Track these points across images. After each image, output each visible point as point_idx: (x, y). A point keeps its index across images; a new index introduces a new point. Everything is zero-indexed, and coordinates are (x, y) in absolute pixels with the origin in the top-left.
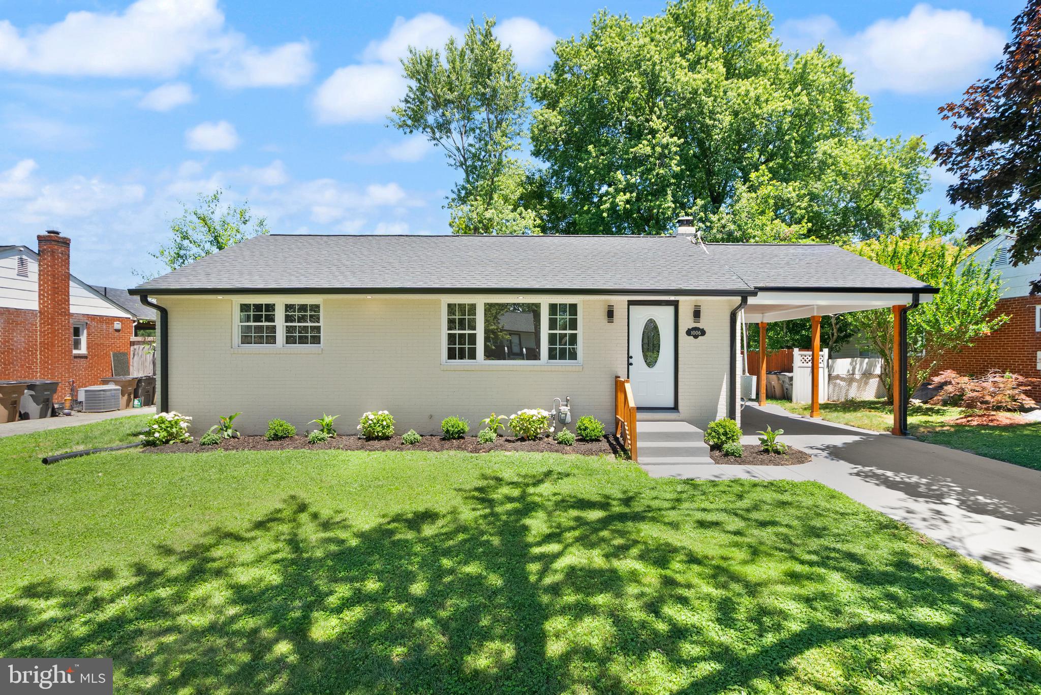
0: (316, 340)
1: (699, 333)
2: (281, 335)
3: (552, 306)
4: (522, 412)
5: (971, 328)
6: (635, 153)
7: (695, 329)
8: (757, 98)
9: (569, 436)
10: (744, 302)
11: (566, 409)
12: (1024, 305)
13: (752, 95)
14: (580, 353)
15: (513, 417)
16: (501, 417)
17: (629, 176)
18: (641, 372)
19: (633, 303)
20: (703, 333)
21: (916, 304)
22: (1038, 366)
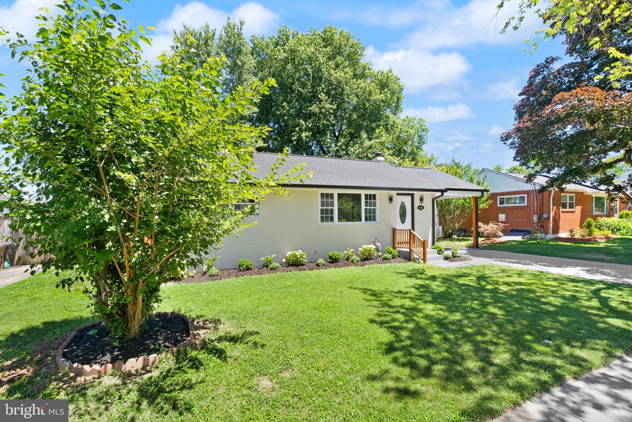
3: (366, 195)
4: (364, 246)
5: (481, 205)
6: (310, 110)
7: (421, 206)
8: (371, 92)
9: (390, 256)
10: (442, 195)
11: (379, 244)
12: (493, 196)
13: (368, 89)
14: (378, 218)
15: (360, 249)
16: (352, 250)
17: (307, 123)
18: (399, 226)
19: (398, 194)
20: (423, 208)
21: (482, 196)
22: (500, 220)
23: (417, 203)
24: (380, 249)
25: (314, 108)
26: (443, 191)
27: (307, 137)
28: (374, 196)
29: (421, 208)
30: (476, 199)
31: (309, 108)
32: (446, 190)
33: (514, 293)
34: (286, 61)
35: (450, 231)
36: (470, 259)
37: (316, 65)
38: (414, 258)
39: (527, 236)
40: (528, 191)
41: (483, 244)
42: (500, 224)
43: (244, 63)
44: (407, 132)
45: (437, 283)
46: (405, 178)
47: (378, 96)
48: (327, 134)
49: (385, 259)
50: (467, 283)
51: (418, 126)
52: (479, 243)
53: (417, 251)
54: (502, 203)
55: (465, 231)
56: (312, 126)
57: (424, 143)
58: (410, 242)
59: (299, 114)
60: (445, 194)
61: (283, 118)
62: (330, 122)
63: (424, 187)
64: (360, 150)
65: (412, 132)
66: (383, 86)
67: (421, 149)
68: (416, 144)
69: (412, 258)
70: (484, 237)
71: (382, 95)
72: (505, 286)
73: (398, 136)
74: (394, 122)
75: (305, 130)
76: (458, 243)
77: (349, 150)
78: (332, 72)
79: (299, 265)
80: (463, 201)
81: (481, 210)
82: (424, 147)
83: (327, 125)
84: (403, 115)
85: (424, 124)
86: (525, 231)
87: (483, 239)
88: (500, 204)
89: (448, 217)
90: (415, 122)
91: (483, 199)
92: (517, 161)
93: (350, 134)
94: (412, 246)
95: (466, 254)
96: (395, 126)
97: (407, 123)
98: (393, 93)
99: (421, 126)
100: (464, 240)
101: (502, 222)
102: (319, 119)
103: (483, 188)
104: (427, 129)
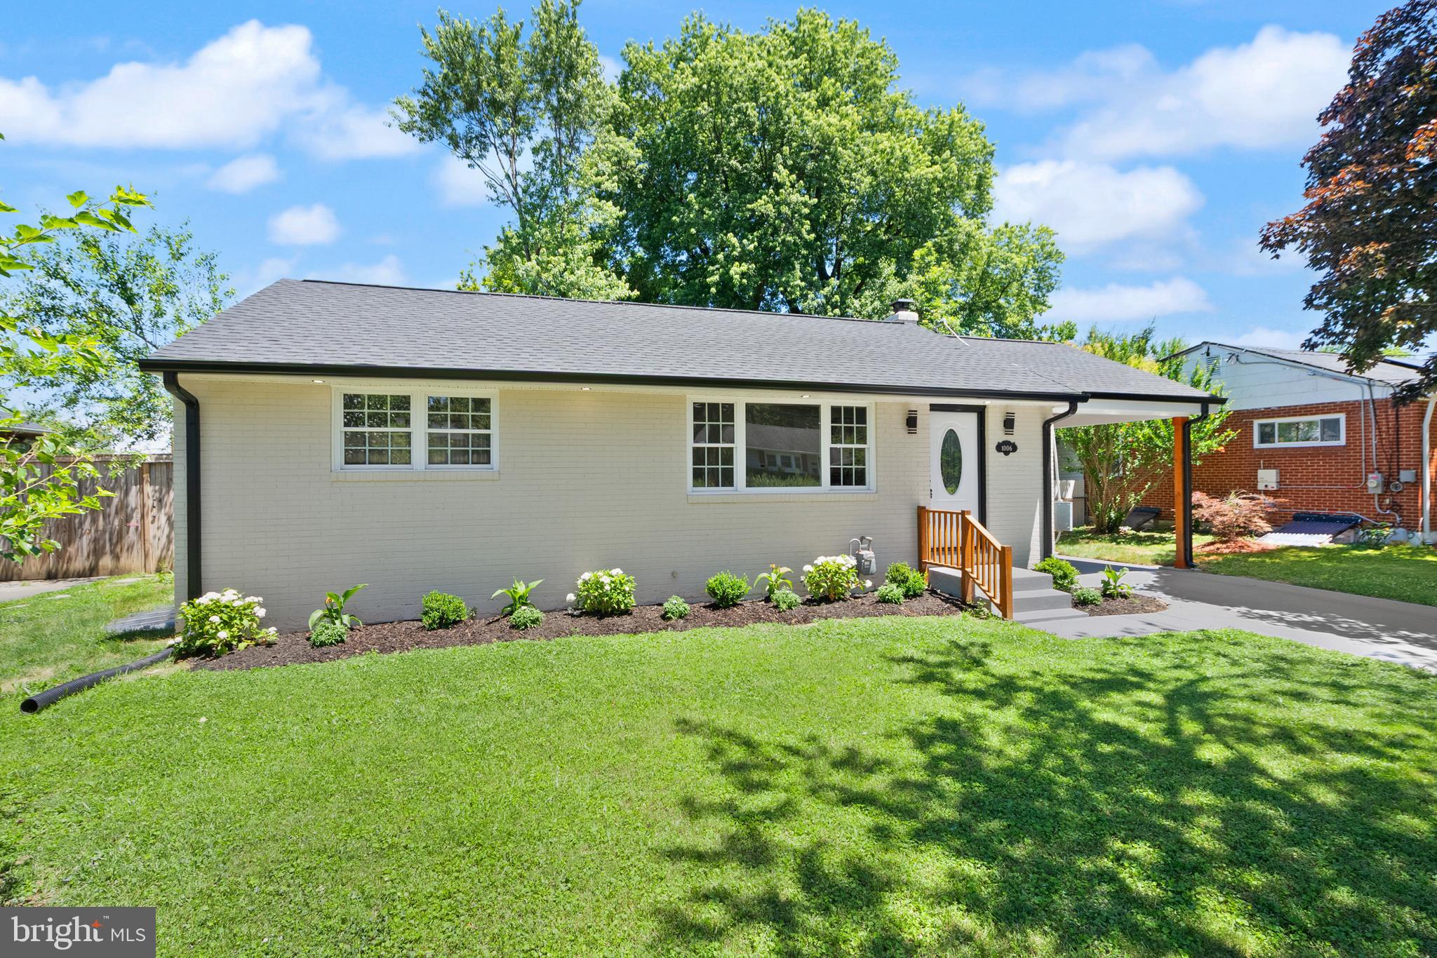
0: (483, 457)
1: (1010, 448)
2: (420, 448)
3: (835, 411)
4: (820, 560)
5: (1202, 444)
6: (753, 211)
7: (1006, 443)
8: (905, 159)
9: (897, 591)
10: (1073, 409)
11: (868, 554)
12: (1240, 419)
13: (898, 153)
14: (871, 476)
15: (807, 568)
16: (784, 570)
17: (745, 241)
18: (941, 500)
19: (934, 408)
20: (1015, 448)
21: (1204, 416)
22: (1261, 487)
23: (995, 433)
24: (873, 568)
25: (763, 205)
26: (1074, 400)
27: (743, 275)
28: (862, 412)
29: (1007, 448)
30: (1185, 424)
31: (749, 206)
32: (1085, 397)
33: (1325, 796)
34: (696, 95)
35: (1113, 515)
36: (1160, 607)
37: (768, 99)
38: (975, 599)
39: (1350, 535)
40: (1348, 403)
41: (1209, 555)
42: (1262, 497)
43: (579, 97)
44: (1005, 262)
45: (1010, 716)
46: (962, 364)
47: (923, 170)
48: (794, 268)
49: (884, 600)
50: (1125, 722)
51: (1036, 246)
52: (1195, 551)
53: (984, 580)
54: (1266, 436)
55: (1157, 515)
56: (755, 248)
57: (1050, 288)
58: (963, 549)
59: (726, 223)
60: (1082, 408)
61: (686, 231)
62: (801, 238)
63: (1014, 388)
64: (877, 303)
65: (1019, 260)
66: (939, 145)
67: (1043, 304)
68: (1031, 292)
69: (969, 600)
70: (1214, 534)
71: (937, 167)
72: (1281, 749)
73: (985, 272)
74: (968, 235)
75: (741, 259)
76: (1132, 549)
77: (848, 307)
78: (809, 115)
79: (611, 614)
80: (1147, 431)
81: (1202, 457)
82: (1051, 298)
83: (795, 244)
84: (995, 219)
85: (1051, 241)
86: (1342, 520)
87: (1209, 538)
88: (1262, 441)
89: (1107, 478)
90: (1028, 236)
91: (1209, 427)
92: (1318, 307)
93: (858, 267)
94: (968, 563)
95: (1150, 588)
96: (972, 245)
97: (1005, 239)
98: (966, 162)
99: (1043, 246)
100: (1152, 540)
101: (1267, 493)
102: (776, 231)
103: (1206, 394)
104: (1058, 252)
